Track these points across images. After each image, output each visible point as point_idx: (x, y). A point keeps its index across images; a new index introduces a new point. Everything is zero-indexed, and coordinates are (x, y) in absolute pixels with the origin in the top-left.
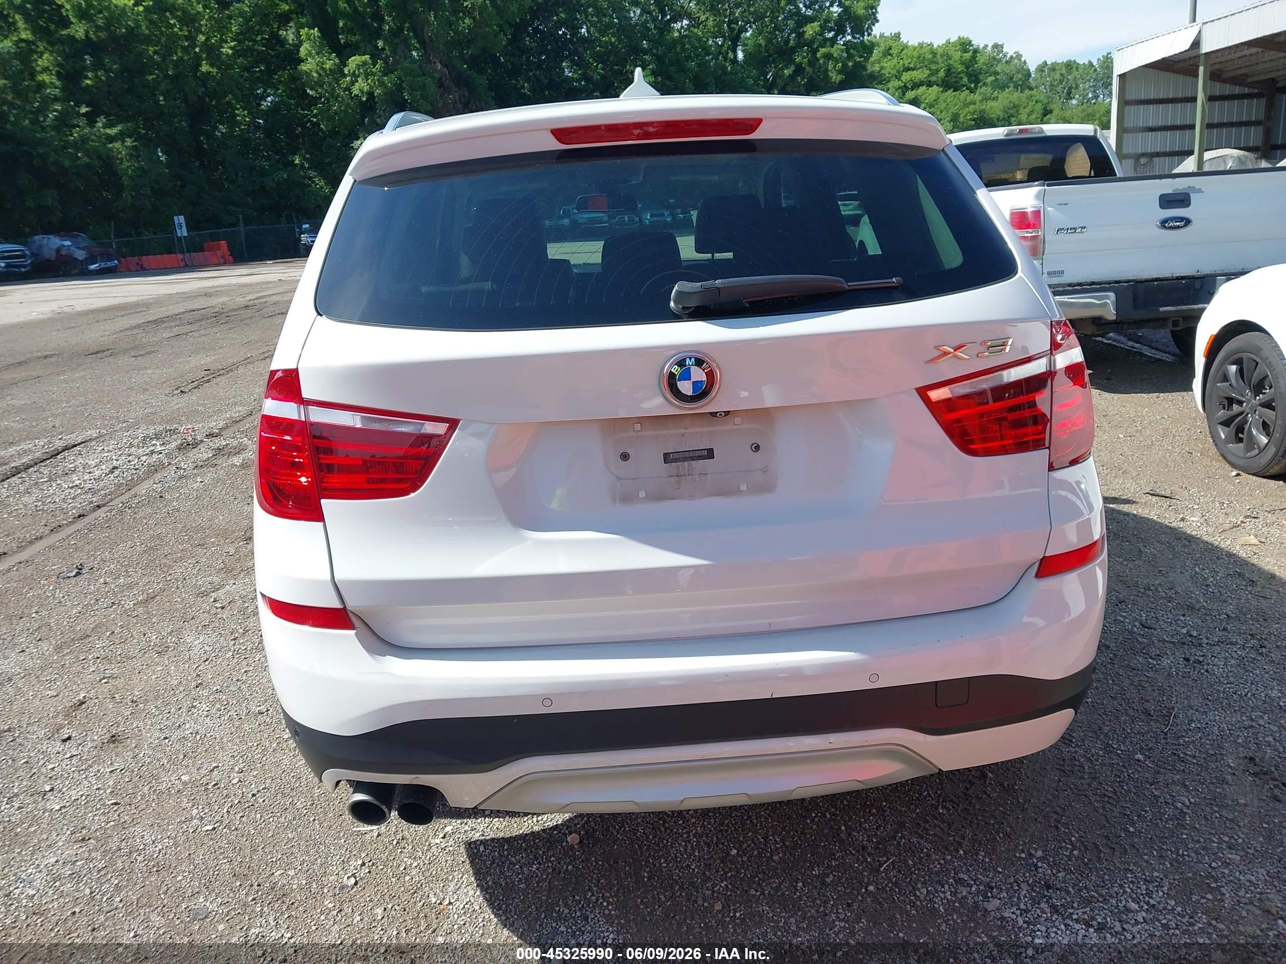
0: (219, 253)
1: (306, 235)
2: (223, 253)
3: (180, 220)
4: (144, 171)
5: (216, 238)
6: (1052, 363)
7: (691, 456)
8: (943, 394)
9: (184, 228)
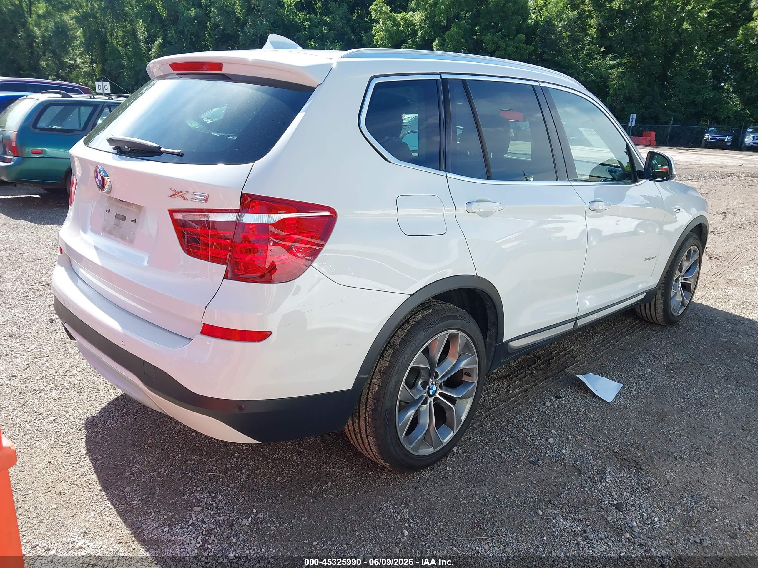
0: (649, 138)
1: (709, 134)
2: (651, 139)
3: (634, 116)
4: (624, 86)
5: (651, 129)
6: (239, 218)
7: (121, 218)
8: (179, 216)
9: (634, 121)
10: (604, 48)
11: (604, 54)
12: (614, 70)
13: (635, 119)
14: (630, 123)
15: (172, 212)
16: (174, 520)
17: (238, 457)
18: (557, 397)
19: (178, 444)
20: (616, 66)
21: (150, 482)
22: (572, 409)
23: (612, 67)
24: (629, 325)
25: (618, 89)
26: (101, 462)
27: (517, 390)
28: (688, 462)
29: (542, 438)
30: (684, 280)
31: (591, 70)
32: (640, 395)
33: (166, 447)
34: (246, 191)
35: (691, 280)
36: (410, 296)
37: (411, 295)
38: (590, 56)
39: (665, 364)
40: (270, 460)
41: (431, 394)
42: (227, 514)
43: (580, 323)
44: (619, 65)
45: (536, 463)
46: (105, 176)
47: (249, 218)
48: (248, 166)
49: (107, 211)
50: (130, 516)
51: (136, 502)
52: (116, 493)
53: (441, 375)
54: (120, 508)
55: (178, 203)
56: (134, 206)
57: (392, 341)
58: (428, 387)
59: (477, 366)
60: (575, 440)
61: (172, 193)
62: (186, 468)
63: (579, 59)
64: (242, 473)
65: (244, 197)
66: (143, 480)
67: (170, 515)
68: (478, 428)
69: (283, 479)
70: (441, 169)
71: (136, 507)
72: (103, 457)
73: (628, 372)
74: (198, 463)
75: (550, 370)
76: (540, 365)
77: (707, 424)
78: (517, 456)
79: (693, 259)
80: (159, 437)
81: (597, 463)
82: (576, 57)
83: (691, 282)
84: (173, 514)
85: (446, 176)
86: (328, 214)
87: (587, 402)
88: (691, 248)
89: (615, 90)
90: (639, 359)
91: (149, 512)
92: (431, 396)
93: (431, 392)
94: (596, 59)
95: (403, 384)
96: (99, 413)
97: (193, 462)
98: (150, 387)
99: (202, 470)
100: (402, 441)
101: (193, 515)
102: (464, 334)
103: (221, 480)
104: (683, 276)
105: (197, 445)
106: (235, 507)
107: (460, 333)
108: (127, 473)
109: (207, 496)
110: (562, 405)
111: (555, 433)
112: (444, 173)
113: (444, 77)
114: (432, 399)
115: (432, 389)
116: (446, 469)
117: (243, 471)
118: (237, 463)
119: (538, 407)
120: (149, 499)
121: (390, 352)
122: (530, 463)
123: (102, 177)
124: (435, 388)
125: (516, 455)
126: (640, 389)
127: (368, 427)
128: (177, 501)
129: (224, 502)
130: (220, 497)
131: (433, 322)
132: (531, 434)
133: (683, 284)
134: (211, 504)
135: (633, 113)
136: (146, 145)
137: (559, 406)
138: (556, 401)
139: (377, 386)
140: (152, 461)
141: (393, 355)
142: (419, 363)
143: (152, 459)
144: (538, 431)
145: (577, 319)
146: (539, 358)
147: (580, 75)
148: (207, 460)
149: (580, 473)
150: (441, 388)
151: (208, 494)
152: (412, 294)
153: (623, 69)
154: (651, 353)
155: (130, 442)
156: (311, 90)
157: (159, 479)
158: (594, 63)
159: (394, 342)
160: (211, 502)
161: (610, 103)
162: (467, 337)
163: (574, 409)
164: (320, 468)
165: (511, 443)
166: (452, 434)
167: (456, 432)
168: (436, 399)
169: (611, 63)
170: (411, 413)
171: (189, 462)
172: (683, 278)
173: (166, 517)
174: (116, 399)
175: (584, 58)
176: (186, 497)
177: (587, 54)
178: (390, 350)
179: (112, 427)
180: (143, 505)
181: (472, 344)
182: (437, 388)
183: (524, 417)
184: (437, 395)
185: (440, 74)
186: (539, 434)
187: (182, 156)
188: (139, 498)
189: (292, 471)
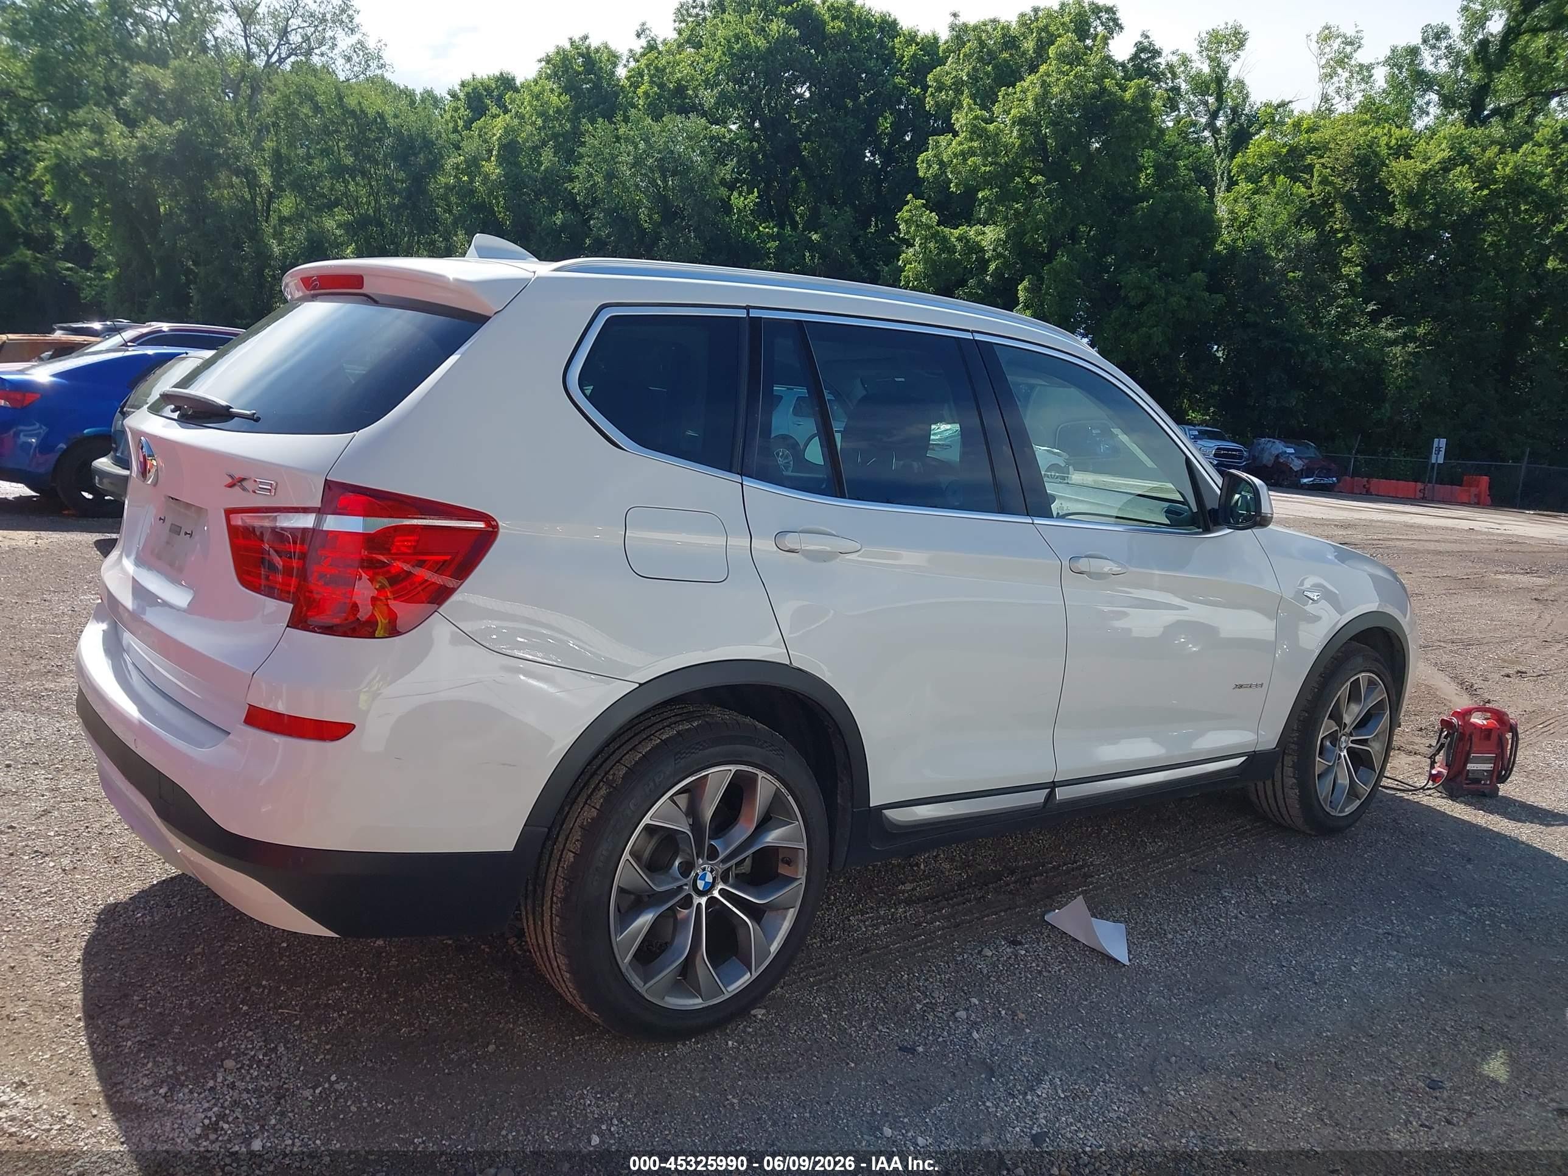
3: (1441, 443)
5: (1479, 471)
6: (319, 521)
7: (176, 530)
8: (238, 520)
9: (1442, 453)
10: (1375, 304)
11: (1374, 318)
12: (1397, 350)
13: (1443, 450)
14: (1434, 456)
15: (229, 512)
16: (183, 1078)
17: (345, 990)
18: (1014, 943)
19: (249, 958)
20: (1401, 341)
21: (169, 1015)
22: (1034, 965)
23: (1394, 343)
24: (1237, 829)
25: (1406, 387)
26: (98, 975)
27: (938, 923)
28: (1228, 1077)
29: (946, 1010)
30: (1352, 742)
31: (1347, 347)
32: (1191, 953)
33: (223, 962)
34: (332, 478)
35: (1373, 744)
36: (638, 685)
37: (641, 685)
38: (1345, 319)
39: (1274, 902)
40: (401, 1000)
41: (701, 888)
42: (282, 1078)
43: (1061, 794)
44: (1406, 339)
45: (912, 1051)
46: (149, 456)
47: (333, 523)
48: (348, 436)
49: (160, 519)
50: (110, 1065)
51: (129, 1043)
52: (103, 1027)
53: (722, 853)
54: (99, 1050)
55: (238, 499)
56: (193, 508)
57: (611, 772)
58: (693, 874)
59: (804, 846)
60: (1013, 1019)
61: (230, 480)
62: (244, 999)
63: (1321, 325)
64: (340, 1016)
65: (329, 485)
66: (158, 1010)
67: (180, 1070)
68: (826, 982)
69: (410, 1032)
70: (733, 470)
71: (127, 1051)
72: (105, 969)
73: (1188, 912)
74: (270, 992)
75: (1023, 894)
76: (1008, 885)
77: (1308, 1016)
78: (879, 1036)
79: (1369, 701)
80: (219, 944)
81: (1036, 1061)
82: (1315, 321)
83: (1375, 748)
84: (186, 1068)
85: (742, 484)
86: (481, 525)
87: (1071, 957)
88: (1360, 676)
89: (1399, 388)
90: (1222, 891)
91: (146, 1061)
92: (701, 894)
93: (701, 885)
94: (1358, 324)
95: (626, 855)
96: (131, 899)
97: (261, 990)
98: (167, 821)
99: (271, 1005)
100: (624, 970)
101: (219, 1074)
102: (769, 777)
103: (298, 1022)
104: (1351, 734)
105: (282, 963)
106: (301, 1069)
107: (761, 774)
108: (135, 998)
109: (261, 1047)
110: (1016, 957)
111: (977, 1003)
112: (738, 478)
113: (754, 314)
114: (703, 901)
115: (703, 878)
116: (727, 1044)
117: (345, 1012)
118: (340, 998)
119: (965, 957)
120: (156, 1042)
121: (603, 792)
122: (900, 1049)
123: (144, 456)
124: (709, 878)
125: (877, 1033)
126: (1196, 943)
127: (555, 934)
128: (204, 1049)
129: (285, 1059)
130: (281, 1049)
131: (697, 744)
132: (928, 1000)
133: (1350, 751)
134: (260, 1061)
135: (1439, 436)
136: (213, 405)
137: (1010, 958)
138: (1008, 950)
139: (572, 855)
140: (188, 982)
141: (607, 798)
142: (665, 820)
143: (189, 980)
144: (942, 998)
145: (1053, 785)
146: (1012, 873)
147: (1322, 356)
148: (288, 989)
149: (991, 1073)
150: (725, 880)
151: (262, 1043)
152: (642, 682)
153: (1416, 347)
154: (1257, 881)
155: (164, 949)
156: (477, 320)
157: (188, 1011)
158: (1354, 332)
159: (614, 774)
160: (261, 1057)
161: (1388, 415)
162: (778, 784)
163: (1038, 966)
164: (488, 1022)
165: (877, 1013)
166: (746, 979)
167: (755, 975)
168: (712, 901)
169: (1390, 334)
170: (646, 919)
171: (253, 989)
172: (1352, 738)
173: (171, 1073)
174: (171, 878)
175: (1330, 324)
176: (220, 1044)
177: (1339, 316)
178: (604, 788)
179: (143, 922)
180: (139, 1051)
181: (790, 798)
182: (714, 879)
183: (929, 971)
184: (716, 894)
185: (748, 308)
186: (943, 1002)
187: (257, 420)
188: (138, 1038)
189: (434, 1019)
